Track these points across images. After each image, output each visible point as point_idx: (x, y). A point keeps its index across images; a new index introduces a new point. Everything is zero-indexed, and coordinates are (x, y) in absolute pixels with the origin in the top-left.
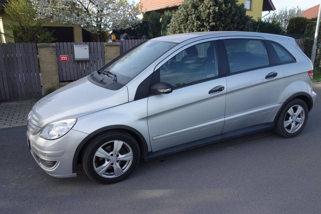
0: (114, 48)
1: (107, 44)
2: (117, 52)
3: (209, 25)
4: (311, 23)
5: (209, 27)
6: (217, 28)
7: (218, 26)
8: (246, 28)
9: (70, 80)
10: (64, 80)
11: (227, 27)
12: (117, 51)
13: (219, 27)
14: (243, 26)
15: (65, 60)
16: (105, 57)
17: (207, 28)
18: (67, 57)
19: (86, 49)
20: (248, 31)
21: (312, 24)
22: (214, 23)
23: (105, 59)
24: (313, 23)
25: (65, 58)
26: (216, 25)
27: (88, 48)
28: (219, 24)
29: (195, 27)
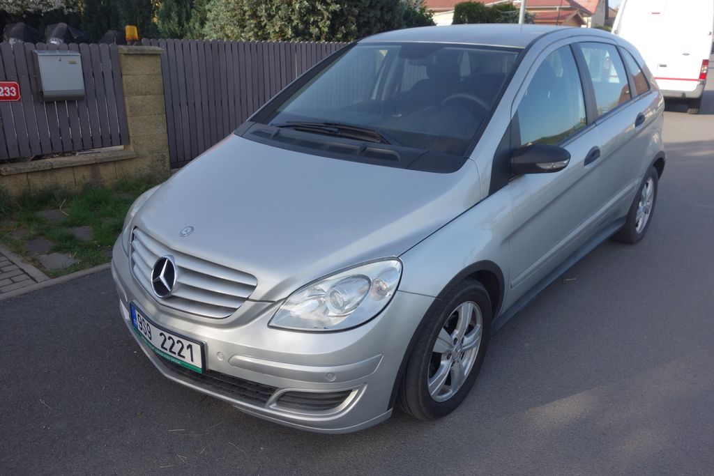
0: (148, 60)
1: (129, 50)
2: (155, 73)
3: (327, 10)
4: (503, 14)
5: (327, 14)
6: (344, 18)
7: (346, 13)
8: (396, 20)
9: (40, 154)
10: (12, 156)
11: (363, 16)
12: (154, 71)
13: (348, 15)
14: (390, 15)
15: (11, 97)
16: (125, 87)
17: (323, 17)
18: (15, 86)
19: (75, 63)
20: (399, 27)
21: (507, 17)
22: (339, 6)
23: (125, 91)
24: (508, 15)
25: (11, 91)
26: (341, 10)
27: (78, 60)
28: (348, 8)
29: (296, 12)
